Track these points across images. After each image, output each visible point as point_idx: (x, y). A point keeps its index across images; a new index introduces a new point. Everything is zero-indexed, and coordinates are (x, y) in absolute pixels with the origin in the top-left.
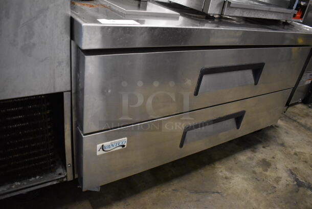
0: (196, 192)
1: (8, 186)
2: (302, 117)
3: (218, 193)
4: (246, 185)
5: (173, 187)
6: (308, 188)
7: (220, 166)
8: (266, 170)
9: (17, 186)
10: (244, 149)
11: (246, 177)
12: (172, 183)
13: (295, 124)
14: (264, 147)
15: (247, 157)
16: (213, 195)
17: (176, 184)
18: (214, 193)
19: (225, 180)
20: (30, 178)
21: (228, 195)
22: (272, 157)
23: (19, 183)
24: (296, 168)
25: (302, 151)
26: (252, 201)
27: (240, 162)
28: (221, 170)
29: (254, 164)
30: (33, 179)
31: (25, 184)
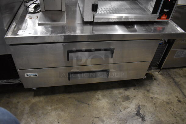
0: (78, 101)
1: (2, 81)
2: (181, 77)
3: (88, 104)
4: (105, 105)
5: (70, 96)
6: (141, 118)
7: (100, 93)
8: (124, 102)
9: (4, 81)
10: (121, 88)
11: (109, 101)
12: (70, 94)
13: (171, 80)
14: (134, 89)
15: (119, 92)
16: (85, 105)
17: (72, 95)
18: (86, 104)
19: (97, 100)
20: (10, 79)
21: (92, 107)
22: (134, 96)
23: (5, 81)
24: (144, 105)
25: (158, 97)
26: (102, 113)
27: (113, 93)
28: (99, 94)
29: (119, 96)
30: (10, 80)
31: (7, 81)
